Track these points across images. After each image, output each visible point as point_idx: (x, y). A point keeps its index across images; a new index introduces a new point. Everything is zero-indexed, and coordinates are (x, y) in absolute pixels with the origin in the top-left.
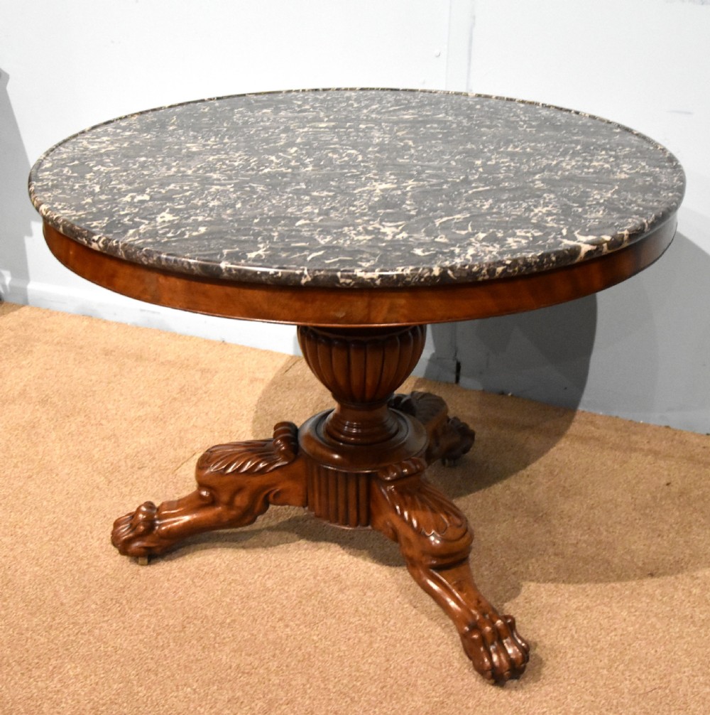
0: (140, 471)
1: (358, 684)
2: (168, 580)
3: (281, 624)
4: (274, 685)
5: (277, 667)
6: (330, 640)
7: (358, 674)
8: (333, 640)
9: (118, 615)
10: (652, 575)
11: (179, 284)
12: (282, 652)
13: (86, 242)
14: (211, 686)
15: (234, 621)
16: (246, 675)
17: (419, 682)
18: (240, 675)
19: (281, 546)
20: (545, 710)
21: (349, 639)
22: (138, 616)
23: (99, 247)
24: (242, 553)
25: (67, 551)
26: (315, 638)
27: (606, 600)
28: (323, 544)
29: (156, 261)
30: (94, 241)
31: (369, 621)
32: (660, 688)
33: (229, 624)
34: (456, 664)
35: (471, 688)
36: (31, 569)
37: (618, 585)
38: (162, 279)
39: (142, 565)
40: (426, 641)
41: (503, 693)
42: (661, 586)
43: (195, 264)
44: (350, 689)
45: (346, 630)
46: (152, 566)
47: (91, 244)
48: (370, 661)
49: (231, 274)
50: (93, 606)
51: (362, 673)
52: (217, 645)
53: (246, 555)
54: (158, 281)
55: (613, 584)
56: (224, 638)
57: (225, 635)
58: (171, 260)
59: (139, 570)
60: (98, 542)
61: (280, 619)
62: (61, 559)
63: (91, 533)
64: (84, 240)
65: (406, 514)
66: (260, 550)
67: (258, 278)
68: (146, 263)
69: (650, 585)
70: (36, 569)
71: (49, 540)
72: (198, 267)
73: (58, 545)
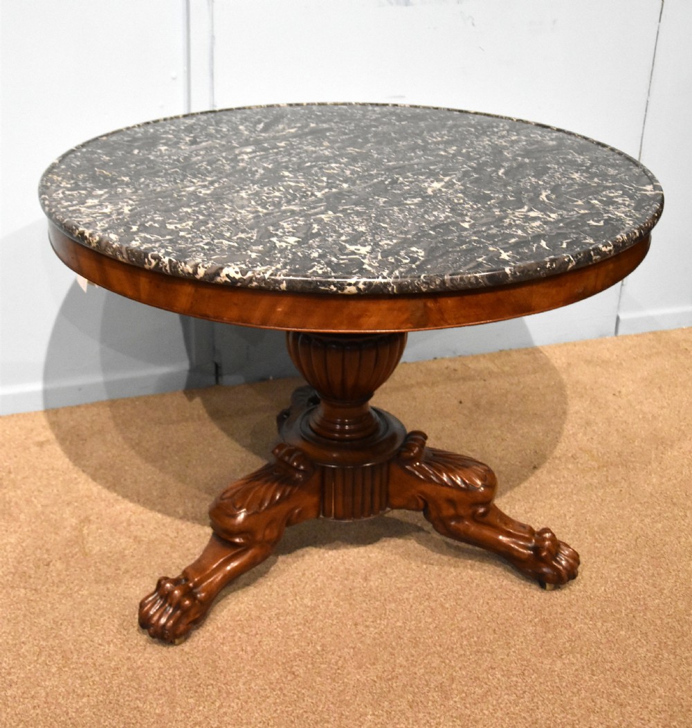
0: (52, 568)
1: (475, 639)
2: (223, 644)
3: (361, 628)
4: (423, 675)
5: (407, 661)
6: (412, 620)
7: (466, 633)
8: (413, 618)
9: (225, 695)
10: (535, 468)
11: (450, 302)
12: (394, 649)
13: (335, 289)
14: (382, 704)
15: (323, 645)
16: (394, 681)
17: (511, 614)
18: (390, 683)
19: (272, 569)
20: (603, 588)
21: (423, 611)
22: (241, 685)
23: (359, 289)
24: (252, 590)
25: (92, 669)
26: (399, 624)
27: (534, 498)
28: (300, 552)
29: (440, 285)
30: (350, 284)
31: (417, 590)
32: (637, 538)
33: (323, 650)
34: (516, 589)
35: (545, 600)
36: (81, 704)
37: (526, 484)
38: (430, 304)
39: (180, 644)
40: (475, 584)
41: (566, 591)
42: (549, 472)
43: (482, 277)
44: (476, 646)
45: (411, 606)
46: (190, 640)
47: (343, 289)
48: (459, 619)
49: (516, 277)
50: (191, 701)
51: (468, 631)
52: (339, 671)
53: (258, 590)
54: (425, 305)
55: (522, 486)
56: (337, 663)
57: (333, 661)
58: (456, 280)
59: (183, 650)
60: (111, 645)
61: (356, 625)
62: (97, 679)
63: (92, 641)
64: (332, 287)
65: (445, 478)
66: (261, 580)
67: (538, 274)
68: (424, 290)
69: (542, 474)
70: (85, 700)
71: (59, 669)
72: (485, 280)
73: (73, 668)
